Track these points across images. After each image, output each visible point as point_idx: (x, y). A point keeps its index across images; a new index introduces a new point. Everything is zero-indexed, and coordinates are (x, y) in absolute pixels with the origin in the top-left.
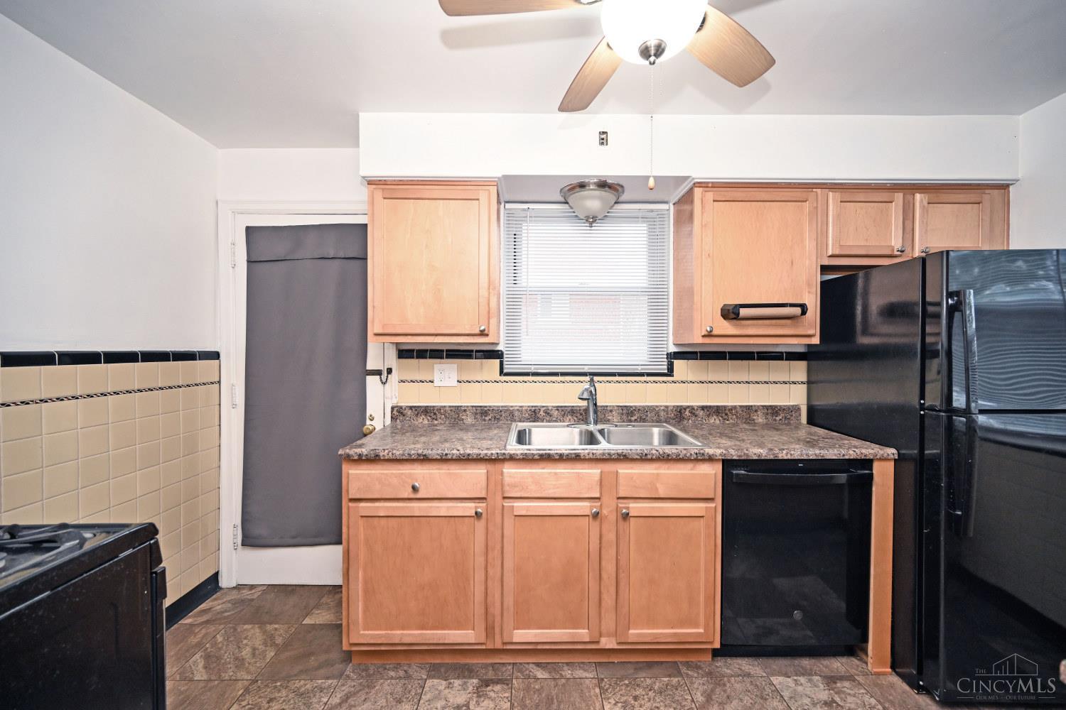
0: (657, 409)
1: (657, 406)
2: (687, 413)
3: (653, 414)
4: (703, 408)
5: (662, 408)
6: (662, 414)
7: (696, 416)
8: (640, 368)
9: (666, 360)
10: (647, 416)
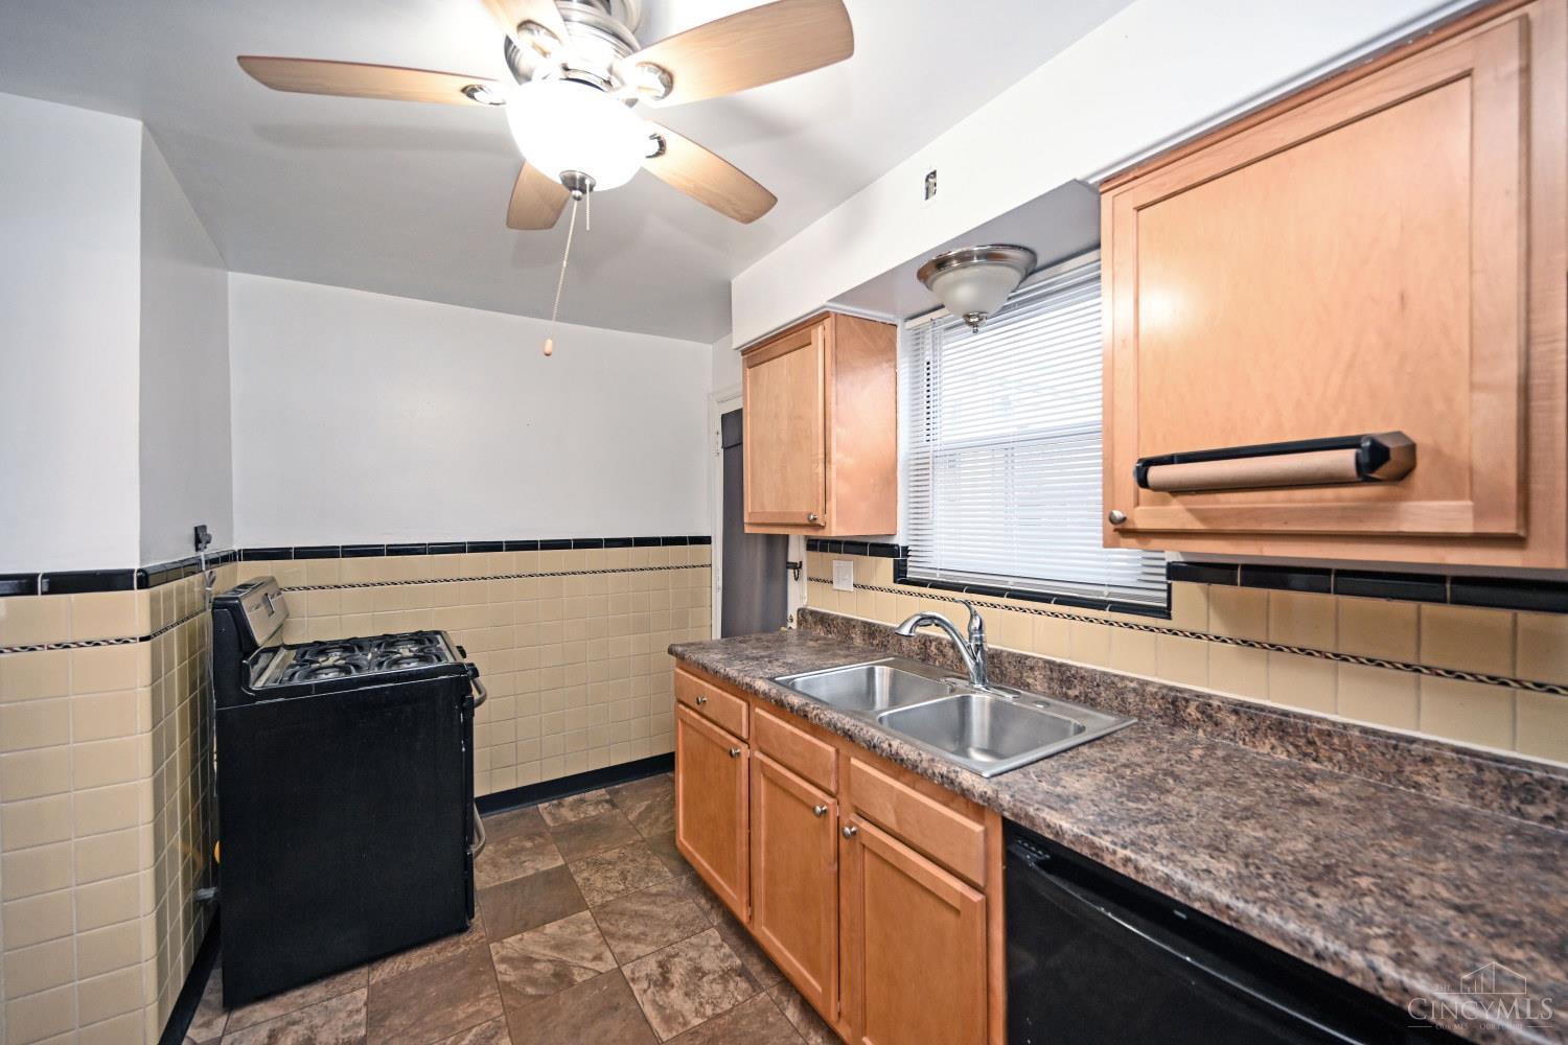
0: (1119, 685)
1: (1123, 678)
2: (1192, 709)
3: (1111, 694)
4: (1238, 708)
5: (1133, 685)
6: (1131, 698)
7: (1216, 724)
8: (1106, 590)
9: (1164, 579)
10: (1099, 694)
